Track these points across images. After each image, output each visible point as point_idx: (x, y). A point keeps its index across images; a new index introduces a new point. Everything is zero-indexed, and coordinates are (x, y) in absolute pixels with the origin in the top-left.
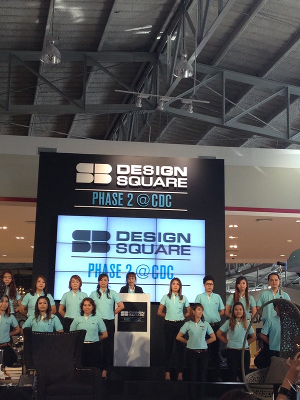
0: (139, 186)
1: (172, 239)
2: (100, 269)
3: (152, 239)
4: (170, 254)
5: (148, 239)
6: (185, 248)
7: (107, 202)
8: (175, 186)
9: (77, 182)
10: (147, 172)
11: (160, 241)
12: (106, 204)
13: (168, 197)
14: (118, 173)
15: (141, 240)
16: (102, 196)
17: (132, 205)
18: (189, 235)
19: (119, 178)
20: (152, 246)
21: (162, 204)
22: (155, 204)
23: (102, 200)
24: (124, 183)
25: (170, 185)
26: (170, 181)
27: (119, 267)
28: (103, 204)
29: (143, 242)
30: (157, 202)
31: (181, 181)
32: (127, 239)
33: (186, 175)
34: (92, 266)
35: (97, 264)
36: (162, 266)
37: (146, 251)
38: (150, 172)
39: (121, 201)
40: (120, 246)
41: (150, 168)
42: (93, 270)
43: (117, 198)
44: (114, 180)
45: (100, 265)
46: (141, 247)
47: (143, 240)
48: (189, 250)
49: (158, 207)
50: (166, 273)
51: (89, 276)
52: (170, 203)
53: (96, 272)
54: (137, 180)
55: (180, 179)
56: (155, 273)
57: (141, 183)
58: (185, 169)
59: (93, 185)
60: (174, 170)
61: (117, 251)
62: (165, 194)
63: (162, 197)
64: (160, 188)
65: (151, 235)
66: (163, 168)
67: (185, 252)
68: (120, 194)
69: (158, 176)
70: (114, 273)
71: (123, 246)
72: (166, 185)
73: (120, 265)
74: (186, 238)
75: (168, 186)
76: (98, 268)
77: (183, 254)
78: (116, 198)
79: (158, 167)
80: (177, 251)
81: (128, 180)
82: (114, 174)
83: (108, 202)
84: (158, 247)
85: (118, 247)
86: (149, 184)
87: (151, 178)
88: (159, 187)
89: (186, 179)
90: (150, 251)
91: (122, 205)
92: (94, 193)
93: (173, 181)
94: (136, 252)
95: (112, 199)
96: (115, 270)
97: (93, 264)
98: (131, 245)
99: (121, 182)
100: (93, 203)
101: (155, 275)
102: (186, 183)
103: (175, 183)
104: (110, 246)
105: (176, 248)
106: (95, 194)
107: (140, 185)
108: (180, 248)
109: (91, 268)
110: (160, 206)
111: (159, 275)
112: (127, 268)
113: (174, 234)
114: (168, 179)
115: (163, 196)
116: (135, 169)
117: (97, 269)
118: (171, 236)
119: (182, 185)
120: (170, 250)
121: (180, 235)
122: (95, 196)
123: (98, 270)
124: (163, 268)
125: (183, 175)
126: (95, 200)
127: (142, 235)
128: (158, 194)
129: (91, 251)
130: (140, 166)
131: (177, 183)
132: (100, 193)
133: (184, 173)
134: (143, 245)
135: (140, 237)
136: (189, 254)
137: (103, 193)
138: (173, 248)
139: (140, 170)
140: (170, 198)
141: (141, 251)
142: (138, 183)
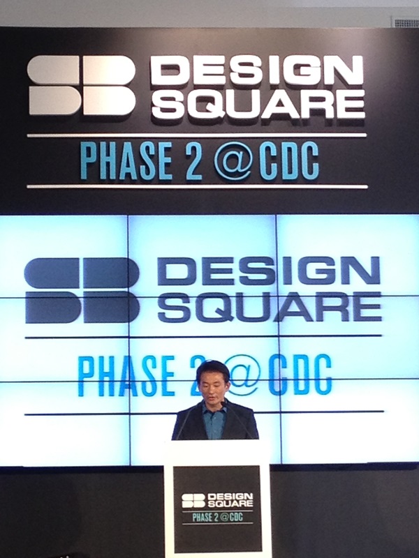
0: (218, 121)
1: (324, 276)
2: (111, 373)
3: (263, 277)
4: (320, 319)
5: (252, 277)
6: (365, 301)
7: (124, 170)
8: (330, 114)
9: (31, 113)
10: (242, 75)
11: (288, 281)
12: (122, 177)
13: (310, 149)
14: (154, 82)
15: (231, 282)
16: (108, 154)
17: (199, 177)
18: (376, 261)
19: (157, 96)
20: (266, 296)
21: (290, 172)
22: (269, 172)
23: (108, 164)
24: (173, 110)
25: (313, 112)
26: (312, 99)
27: (169, 363)
28: (113, 176)
29: (239, 287)
30: (274, 166)
31: (347, 99)
32: (190, 280)
33: (360, 81)
34: (86, 364)
35: (102, 358)
36: (297, 357)
37: (247, 314)
38: (252, 76)
39: (167, 165)
40: (169, 302)
41: (251, 64)
42: (91, 374)
43: (155, 158)
44: (144, 103)
45: (112, 358)
46: (234, 302)
47: (237, 281)
48: (377, 307)
49: (279, 180)
50: (312, 375)
51: (81, 394)
52: (316, 166)
53: (101, 382)
54: (212, 100)
55: (342, 94)
56: (277, 377)
57: (224, 109)
58: (358, 61)
59: (81, 120)
60: (322, 66)
61: (162, 317)
62: (300, 141)
63: (290, 149)
64: (284, 123)
65: (262, 265)
66: (291, 61)
67: (365, 313)
68: (162, 145)
69: (274, 87)
70: (153, 381)
71: (178, 302)
72: (300, 112)
73: (172, 358)
74: (368, 268)
75: (306, 114)
76: (107, 369)
77: (358, 318)
78: (151, 157)
79: (274, 60)
80: (342, 309)
81: (185, 103)
82: (142, 86)
83: (128, 170)
84: (282, 301)
85: (162, 304)
86: (250, 110)
87: (256, 94)
88: (281, 120)
89: (361, 93)
90: (260, 314)
91: (170, 177)
92: (84, 145)
93: (322, 99)
94: (219, 316)
95: (139, 161)
96: (157, 374)
97: (90, 359)
98: (202, 298)
99: (164, 110)
100: (84, 176)
101: (277, 383)
102: (360, 104)
103: (327, 106)
104: (138, 302)
105: (337, 302)
106: (89, 149)
107: (222, 114)
108: (351, 299)
109: (86, 370)
110: (286, 176)
111: (291, 385)
112: (193, 366)
113: (329, 261)
114: (305, 95)
115: (294, 146)
116: (205, 68)
117: (102, 374)
118: (323, 266)
119: (348, 110)
120: (321, 309)
121: (350, 262)
122: (89, 155)
123: (107, 374)
124: (301, 362)
125: (350, 82)
126: (89, 165)
127: (235, 266)
128: (277, 142)
129: (81, 317)
130: (221, 59)
131: (335, 105)
132: (103, 144)
133: (355, 75)
134: (240, 296)
135: (230, 271)
136: (379, 319)
137: (113, 145)
138: (328, 302)
139: (221, 70)
140: (315, 152)
141: (234, 313)
142: (215, 111)
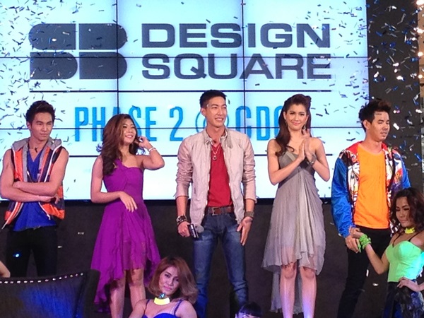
1: (282, 40)
2: (103, 120)
3: (231, 40)
4: (279, 76)
5: (222, 40)
6: (317, 61)
11: (252, 44)
15: (204, 45)
18: (326, 28)
20: (234, 57)
27: (152, 113)
29: (211, 49)
32: (169, 43)
34: (82, 114)
35: (95, 109)
36: (259, 109)
37: (218, 72)
40: (152, 61)
42: (86, 123)
45: (103, 109)
46: (206, 61)
47: (209, 44)
48: (328, 66)
51: (77, 139)
53: (94, 129)
56: (242, 126)
61: (146, 74)
65: (230, 31)
67: (317, 71)
71: (159, 62)
73: (154, 109)
74: (320, 34)
76: (99, 118)
77: (311, 76)
80: (298, 68)
84: (247, 61)
85: (146, 63)
90: (228, 72)
94: (195, 74)
96: (142, 123)
97: (85, 110)
98: (179, 58)
101: (243, 130)
104: (125, 61)
105: (294, 62)
108: (305, 60)
109: (82, 119)
111: (254, 132)
112: (172, 116)
113: (287, 27)
117: (95, 122)
118: (282, 31)
120: (280, 69)
121: (304, 28)
123: (99, 123)
124: (263, 113)
127: (208, 31)
129: (77, 75)
134: (212, 57)
135: (203, 35)
136: (329, 77)
138: (286, 62)
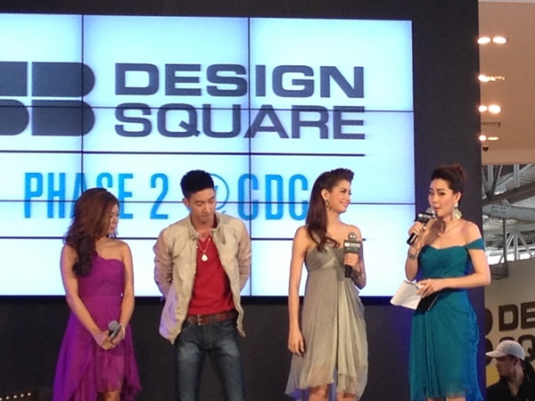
1: (301, 88)
2: (62, 192)
3: (233, 87)
4: (296, 135)
5: (222, 87)
6: (346, 116)
11: (261, 92)
15: (197, 92)
18: (359, 72)
27: (127, 181)
29: (206, 99)
32: (151, 89)
34: (34, 181)
35: (51, 176)
36: (269, 178)
37: (216, 128)
40: (129, 113)
42: (39, 193)
45: (63, 175)
46: (200, 114)
47: (204, 92)
48: (360, 123)
50: (286, 198)
51: (28, 215)
53: (50, 202)
56: (246, 199)
61: (120, 130)
65: (232, 74)
67: (346, 129)
73: (130, 176)
74: (351, 80)
76: (57, 188)
77: (339, 135)
80: (321, 124)
84: (254, 114)
85: (120, 115)
90: (229, 129)
94: (184, 131)
97: (39, 176)
98: (164, 109)
101: (246, 207)
104: (92, 112)
105: (316, 117)
108: (331, 114)
109: (34, 188)
111: (262, 208)
112: (153, 185)
113: (307, 70)
117: (52, 192)
118: (300, 76)
120: (297, 125)
121: (330, 72)
123: (57, 193)
124: (274, 183)
127: (202, 75)
129: (29, 130)
134: (207, 109)
135: (196, 80)
136: (362, 137)
138: (305, 116)
141: (200, 127)
